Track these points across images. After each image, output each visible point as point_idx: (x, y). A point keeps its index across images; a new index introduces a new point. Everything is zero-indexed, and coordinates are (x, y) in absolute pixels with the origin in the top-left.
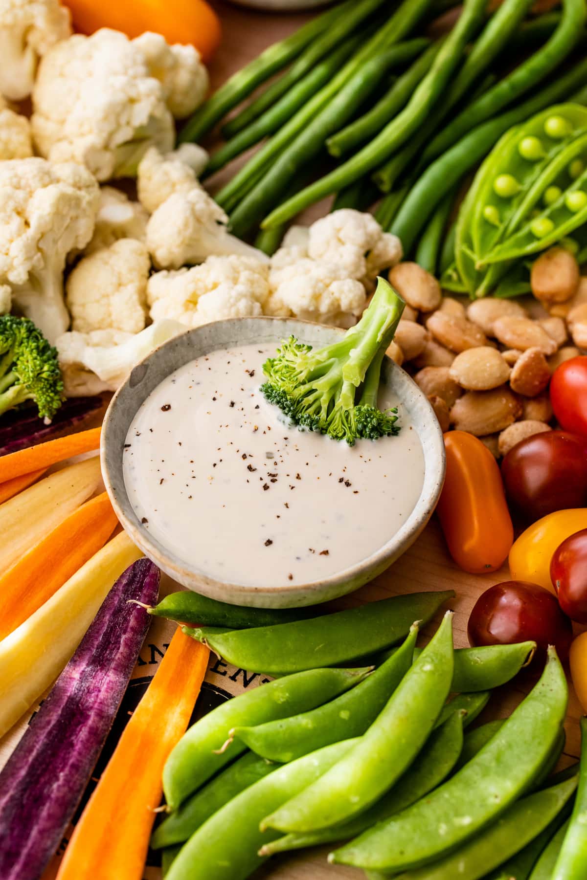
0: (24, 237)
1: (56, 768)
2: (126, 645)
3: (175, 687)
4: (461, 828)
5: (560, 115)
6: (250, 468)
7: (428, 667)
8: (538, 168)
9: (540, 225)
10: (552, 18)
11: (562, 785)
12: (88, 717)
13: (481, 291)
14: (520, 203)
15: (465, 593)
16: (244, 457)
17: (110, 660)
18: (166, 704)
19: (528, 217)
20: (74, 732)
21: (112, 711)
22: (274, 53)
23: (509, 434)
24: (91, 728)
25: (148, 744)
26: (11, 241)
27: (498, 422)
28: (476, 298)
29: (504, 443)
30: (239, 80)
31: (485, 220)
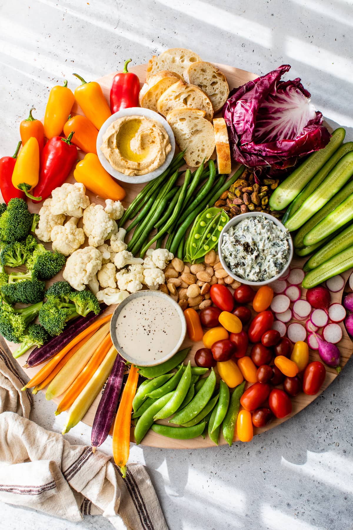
0: (86, 276)
1: (110, 403)
2: (121, 371)
3: (132, 380)
4: (195, 414)
5: (209, 212)
6: (145, 330)
7: (186, 378)
8: (205, 229)
9: (206, 247)
11: (216, 397)
12: (115, 390)
13: (193, 263)
14: (201, 240)
16: (143, 327)
17: (118, 375)
18: (131, 384)
19: (204, 243)
20: (113, 394)
21: (120, 388)
22: (139, 196)
23: (201, 305)
24: (116, 393)
25: (128, 395)
26: (83, 277)
27: (199, 303)
28: (192, 265)
29: (201, 308)
30: (131, 206)
31: (193, 247)
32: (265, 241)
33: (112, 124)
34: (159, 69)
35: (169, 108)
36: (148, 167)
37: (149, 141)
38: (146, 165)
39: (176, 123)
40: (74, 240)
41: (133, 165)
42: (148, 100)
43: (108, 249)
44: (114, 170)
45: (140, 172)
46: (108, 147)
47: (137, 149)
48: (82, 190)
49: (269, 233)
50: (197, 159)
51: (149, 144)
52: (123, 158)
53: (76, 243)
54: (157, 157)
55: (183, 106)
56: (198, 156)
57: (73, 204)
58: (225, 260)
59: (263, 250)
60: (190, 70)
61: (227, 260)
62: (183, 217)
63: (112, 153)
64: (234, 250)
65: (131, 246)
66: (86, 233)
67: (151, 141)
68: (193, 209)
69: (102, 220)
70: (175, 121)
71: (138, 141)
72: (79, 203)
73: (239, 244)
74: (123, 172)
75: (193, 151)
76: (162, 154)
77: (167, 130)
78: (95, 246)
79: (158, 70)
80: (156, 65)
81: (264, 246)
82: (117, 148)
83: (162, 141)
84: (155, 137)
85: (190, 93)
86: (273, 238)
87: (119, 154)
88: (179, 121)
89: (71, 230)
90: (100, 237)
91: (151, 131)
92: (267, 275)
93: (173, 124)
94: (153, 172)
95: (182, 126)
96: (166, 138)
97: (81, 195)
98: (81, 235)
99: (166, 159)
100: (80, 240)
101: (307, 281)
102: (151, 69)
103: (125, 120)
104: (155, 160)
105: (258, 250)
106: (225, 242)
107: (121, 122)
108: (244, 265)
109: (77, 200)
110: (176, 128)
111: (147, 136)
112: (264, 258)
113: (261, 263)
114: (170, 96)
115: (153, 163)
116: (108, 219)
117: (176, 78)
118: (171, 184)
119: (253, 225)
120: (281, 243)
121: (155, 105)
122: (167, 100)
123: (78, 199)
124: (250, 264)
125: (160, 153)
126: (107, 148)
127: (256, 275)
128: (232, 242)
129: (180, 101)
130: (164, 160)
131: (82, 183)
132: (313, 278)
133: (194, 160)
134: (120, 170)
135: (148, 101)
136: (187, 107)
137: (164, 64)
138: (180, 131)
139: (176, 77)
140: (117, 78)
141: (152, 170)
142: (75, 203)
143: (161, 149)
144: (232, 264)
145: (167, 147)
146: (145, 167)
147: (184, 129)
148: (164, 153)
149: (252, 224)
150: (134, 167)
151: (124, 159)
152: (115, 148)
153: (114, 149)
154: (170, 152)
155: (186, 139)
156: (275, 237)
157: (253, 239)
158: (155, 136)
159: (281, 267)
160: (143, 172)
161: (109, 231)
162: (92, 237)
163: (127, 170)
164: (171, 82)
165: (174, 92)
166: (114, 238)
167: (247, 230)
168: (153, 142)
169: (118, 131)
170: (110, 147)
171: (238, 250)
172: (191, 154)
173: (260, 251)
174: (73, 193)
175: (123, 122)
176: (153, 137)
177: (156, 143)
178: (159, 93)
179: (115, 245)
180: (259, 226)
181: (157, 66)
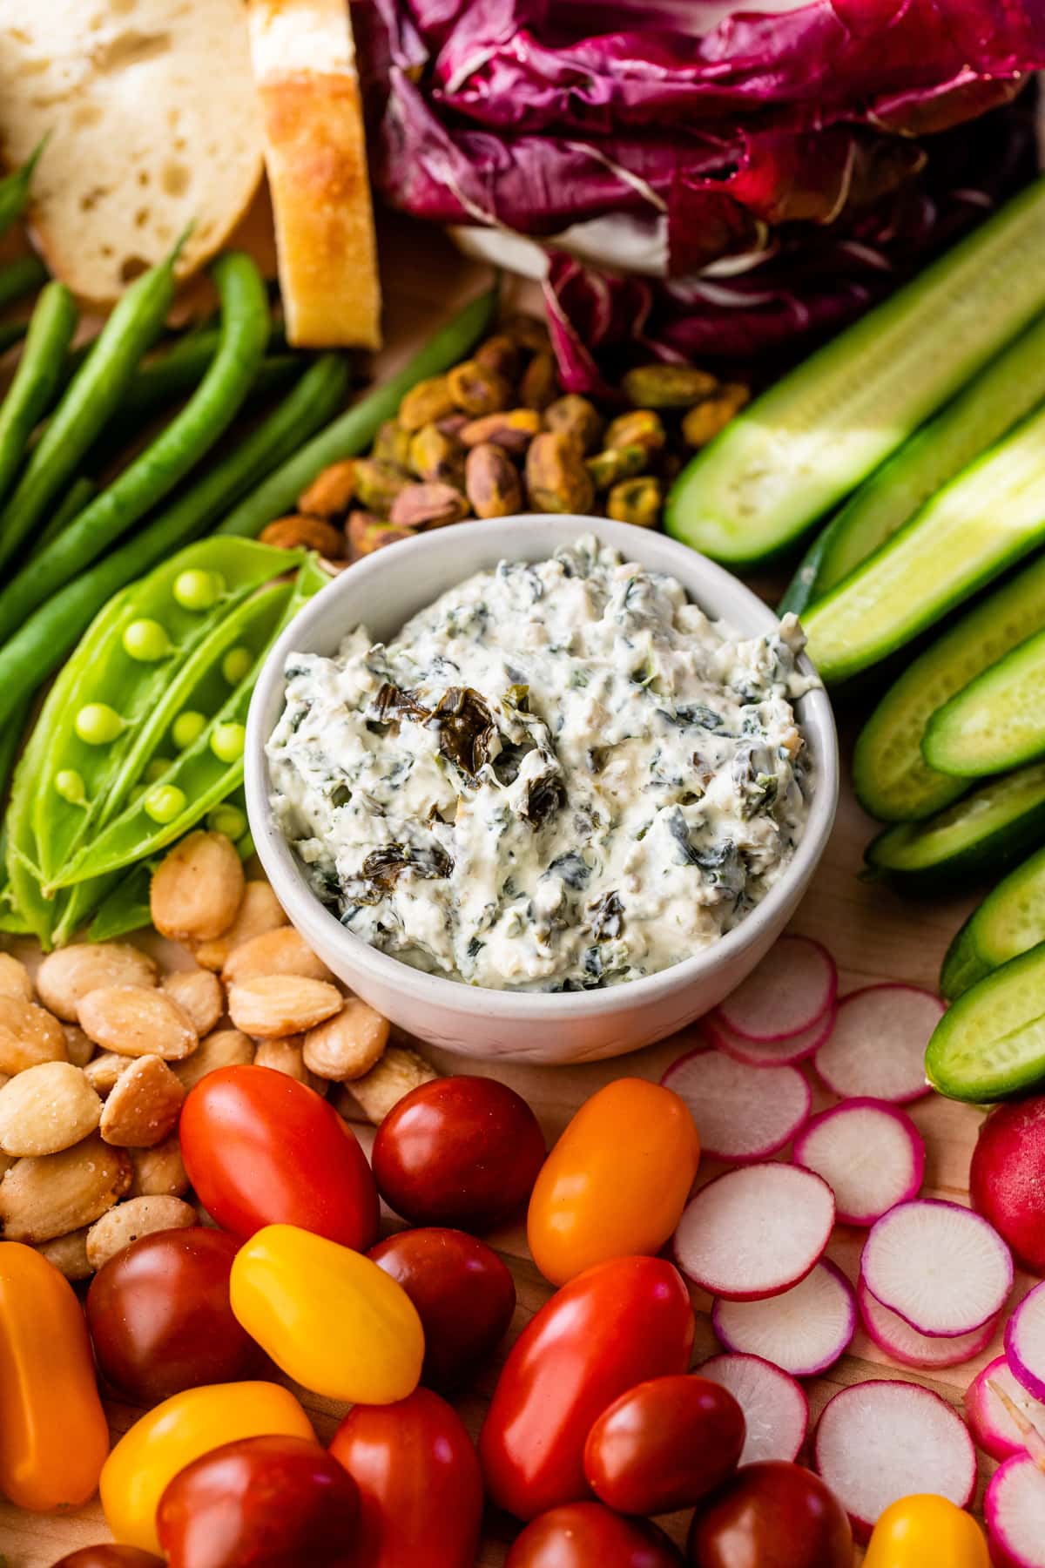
5: (201, 566)
8: (159, 677)
9: (160, 800)
10: (204, 343)
13: (60, 934)
14: (126, 753)
15: (32, 1553)
23: (103, 1231)
27: (83, 1209)
28: (53, 948)
29: (95, 1250)
31: (59, 801)
32: (608, 685)
49: (643, 639)
50: (130, 243)
56: (142, 218)
58: (296, 852)
59: (599, 758)
61: (309, 848)
64: (366, 757)
73: (409, 712)
75: (103, 181)
81: (601, 717)
86: (680, 674)
92: (628, 937)
101: (969, 1037)
105: (553, 745)
106: (301, 707)
108: (442, 863)
112: (606, 817)
113: (580, 860)
119: (527, 594)
120: (740, 715)
124: (489, 854)
127: (534, 930)
128: (351, 708)
132: (1014, 1019)
133: (107, 252)
144: (349, 865)
149: (516, 596)
155: (51, 101)
156: (691, 671)
157: (514, 677)
159: (739, 877)
167: (475, 633)
171: (396, 769)
172: (88, 204)
173: (573, 755)
180: (572, 595)
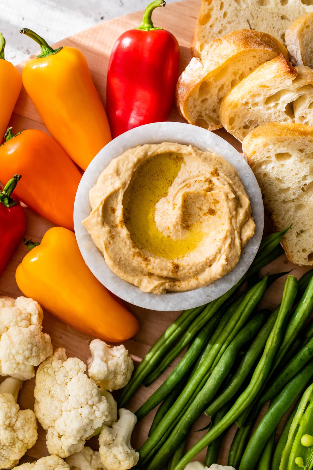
22: (171, 332)
30: (151, 357)
31: (295, 465)
33: (114, 163)
34: (226, 18)
35: (251, 122)
36: (197, 274)
37: (201, 209)
38: (194, 269)
39: (266, 162)
40: (13, 443)
41: (162, 270)
42: (200, 100)
43: (94, 462)
44: (116, 277)
45: (177, 283)
46: (103, 225)
47: (171, 228)
48: (35, 319)
50: (311, 248)
51: (201, 215)
52: (137, 250)
53: (16, 450)
54: (220, 252)
55: (285, 120)
57: (13, 361)
60: (302, 30)
62: (273, 388)
63: (113, 237)
65: (148, 455)
66: (41, 421)
67: (206, 209)
68: (299, 368)
69: (83, 400)
70: (264, 159)
71: (174, 208)
72: (27, 359)
74: (136, 283)
76: (232, 245)
77: (247, 184)
78: (62, 455)
79: (224, 21)
80: (221, 8)
82: (124, 227)
83: (234, 213)
84: (216, 202)
85: (303, 93)
87: (129, 242)
88: (274, 158)
89: (5, 417)
90: (76, 437)
91: (206, 186)
93: (260, 165)
94: (208, 286)
95: (281, 172)
96: (243, 204)
97: (33, 335)
98: (29, 428)
99: (241, 257)
100: (26, 441)
102: (208, 17)
103: (146, 154)
104: (214, 260)
107: (135, 160)
109: (24, 351)
110: (265, 175)
111: (198, 197)
114: (254, 96)
115: (210, 266)
116: (96, 399)
117: (270, 50)
118: (247, 309)
121: (214, 111)
122: (247, 103)
123: (27, 349)
125: (229, 241)
126: (100, 226)
129: (278, 108)
130: (237, 260)
131: (35, 299)
133: (304, 250)
134: (130, 279)
135: (199, 102)
136: (294, 122)
137: (238, 8)
138: (276, 182)
139: (270, 46)
140: (127, 42)
141: (206, 282)
142: (20, 359)
143: (232, 232)
145: (246, 227)
146: (191, 275)
147: (285, 179)
148: (237, 242)
150: (165, 273)
151: (139, 254)
152: (120, 226)
153: (116, 226)
154: (252, 238)
155: (289, 201)
158: (218, 199)
160: (184, 285)
161: (98, 424)
162: (56, 434)
163: (145, 280)
164: (256, 60)
165: (265, 86)
166: (108, 439)
168: (212, 212)
169: (129, 182)
170: (108, 223)
172: (298, 234)
174: (13, 331)
175: (139, 160)
176: (211, 201)
177: (219, 217)
178: (228, 83)
179: (112, 456)
181: (223, 11)
